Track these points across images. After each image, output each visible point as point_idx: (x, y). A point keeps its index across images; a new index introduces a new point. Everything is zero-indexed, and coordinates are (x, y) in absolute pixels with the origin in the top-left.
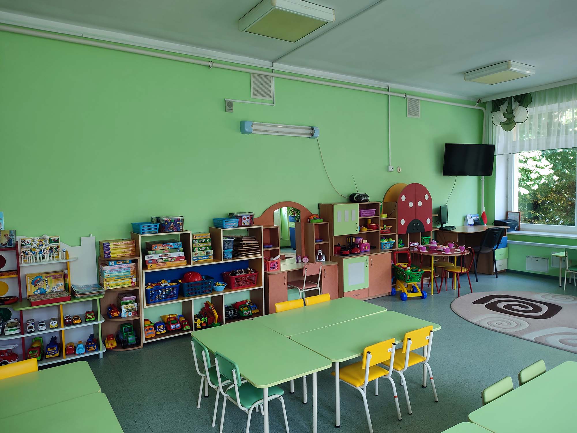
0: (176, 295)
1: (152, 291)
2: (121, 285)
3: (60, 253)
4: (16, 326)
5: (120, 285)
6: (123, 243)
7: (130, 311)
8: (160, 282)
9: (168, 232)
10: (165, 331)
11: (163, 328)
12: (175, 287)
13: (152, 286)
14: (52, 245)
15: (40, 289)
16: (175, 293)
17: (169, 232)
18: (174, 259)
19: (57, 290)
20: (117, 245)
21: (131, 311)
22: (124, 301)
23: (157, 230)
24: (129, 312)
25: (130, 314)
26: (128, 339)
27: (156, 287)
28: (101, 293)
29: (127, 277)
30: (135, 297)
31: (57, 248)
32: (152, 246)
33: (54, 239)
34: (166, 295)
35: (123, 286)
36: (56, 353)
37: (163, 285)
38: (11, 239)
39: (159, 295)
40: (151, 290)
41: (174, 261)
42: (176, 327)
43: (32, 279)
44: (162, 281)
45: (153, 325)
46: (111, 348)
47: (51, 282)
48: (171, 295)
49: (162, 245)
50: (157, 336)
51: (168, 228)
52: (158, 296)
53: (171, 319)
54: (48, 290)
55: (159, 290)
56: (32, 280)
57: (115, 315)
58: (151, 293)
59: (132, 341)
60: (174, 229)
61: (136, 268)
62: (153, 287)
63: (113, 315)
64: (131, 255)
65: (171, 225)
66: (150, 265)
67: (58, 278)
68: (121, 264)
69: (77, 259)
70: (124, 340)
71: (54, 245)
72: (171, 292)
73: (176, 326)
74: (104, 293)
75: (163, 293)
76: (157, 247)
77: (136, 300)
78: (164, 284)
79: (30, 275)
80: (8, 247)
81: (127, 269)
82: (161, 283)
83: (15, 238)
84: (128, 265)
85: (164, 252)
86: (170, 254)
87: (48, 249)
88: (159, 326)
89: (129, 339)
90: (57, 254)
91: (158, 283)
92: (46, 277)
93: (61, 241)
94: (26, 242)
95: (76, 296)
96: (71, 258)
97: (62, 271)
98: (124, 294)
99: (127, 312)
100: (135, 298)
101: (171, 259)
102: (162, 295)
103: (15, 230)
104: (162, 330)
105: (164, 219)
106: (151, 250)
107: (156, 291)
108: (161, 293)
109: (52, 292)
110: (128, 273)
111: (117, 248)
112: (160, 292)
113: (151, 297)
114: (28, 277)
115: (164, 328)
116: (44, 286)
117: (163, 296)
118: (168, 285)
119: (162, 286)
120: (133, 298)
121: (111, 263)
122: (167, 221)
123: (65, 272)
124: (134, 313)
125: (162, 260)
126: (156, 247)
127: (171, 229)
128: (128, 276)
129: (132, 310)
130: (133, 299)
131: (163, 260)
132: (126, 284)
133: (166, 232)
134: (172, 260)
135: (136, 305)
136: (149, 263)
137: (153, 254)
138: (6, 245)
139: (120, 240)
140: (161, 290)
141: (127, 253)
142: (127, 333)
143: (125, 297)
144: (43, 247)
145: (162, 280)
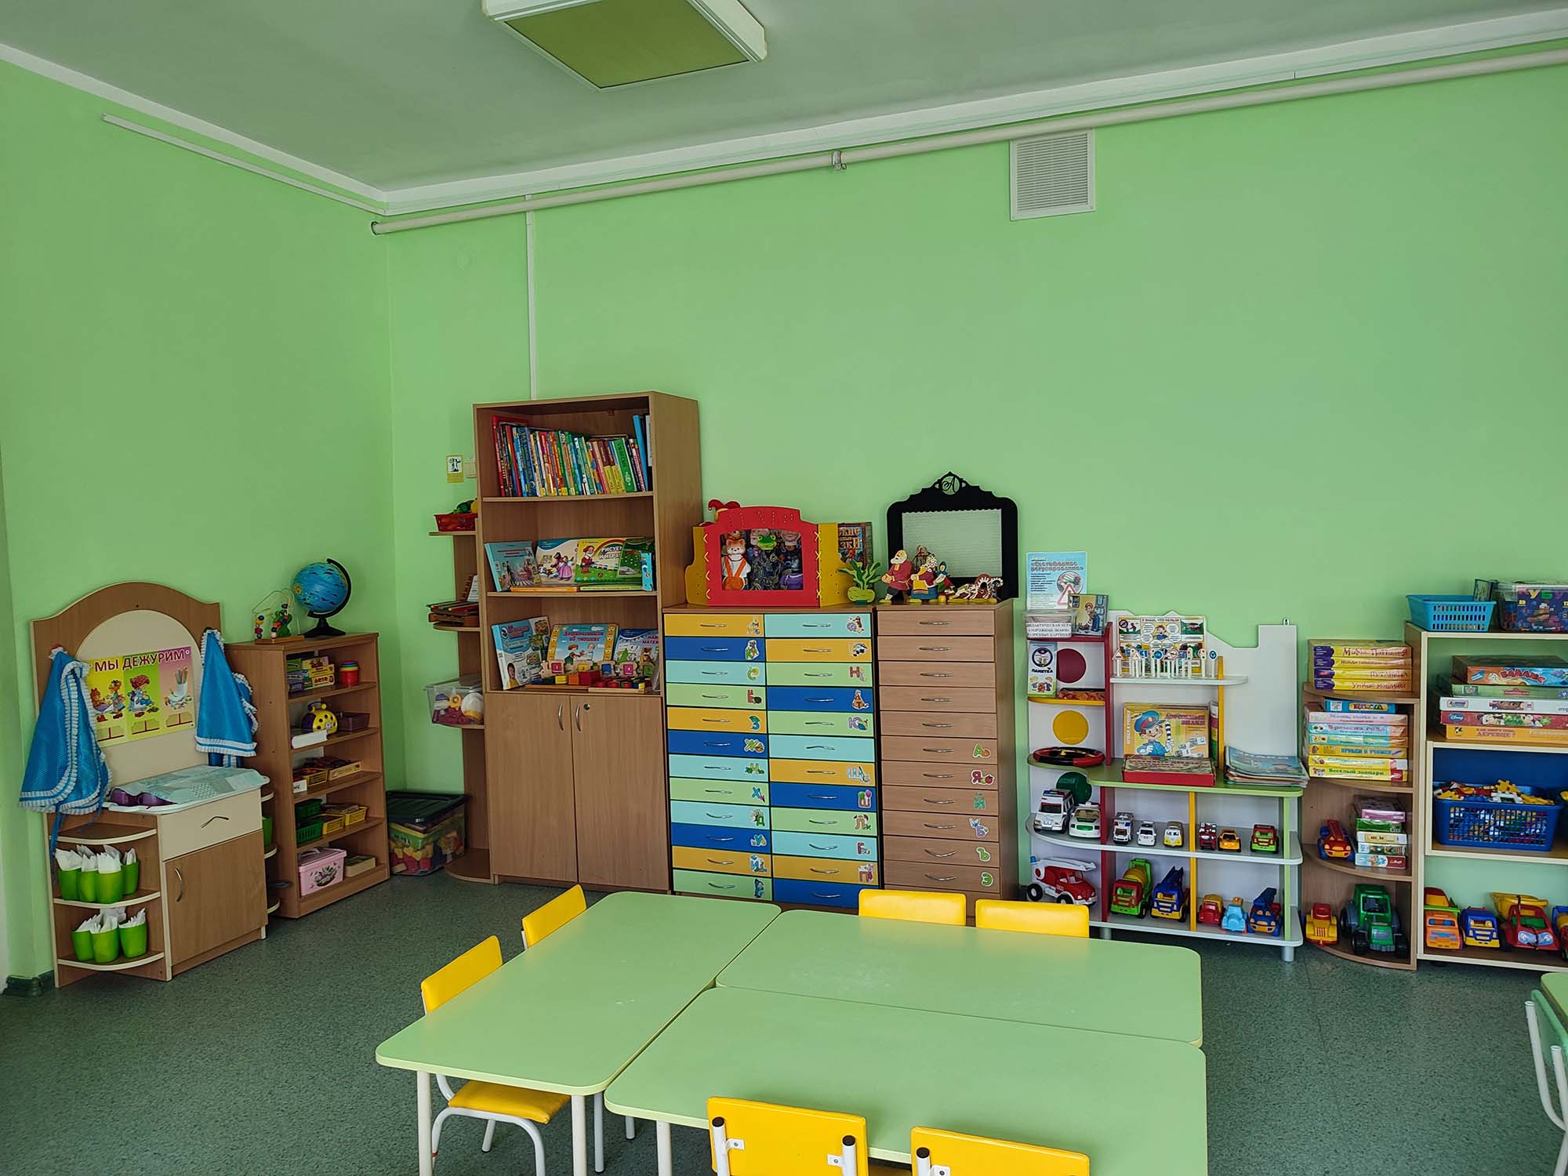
0: (1544, 837)
1: (1457, 809)
2: (1360, 773)
3: (1203, 661)
4: (1092, 821)
5: (1357, 771)
6: (1374, 652)
7: (1382, 852)
8: (1492, 787)
9: (1525, 632)
10: (1495, 944)
11: (1492, 932)
12: (1542, 813)
13: (1459, 792)
14: (1187, 638)
15: (1152, 743)
16: (1540, 830)
17: (1530, 632)
18: (1545, 720)
19: (1189, 755)
20: (1355, 655)
21: (1385, 854)
22: (1365, 819)
23: (1487, 623)
24: (1380, 856)
25: (1383, 863)
26: (1370, 932)
27: (1471, 798)
28: (1298, 783)
29: (1380, 753)
30: (1402, 815)
31: (1199, 646)
32: (1467, 669)
33: (1191, 624)
34: (1507, 829)
35: (1364, 775)
36: (1175, 911)
37: (1496, 797)
38: (1097, 615)
39: (1480, 827)
40: (1456, 804)
41: (1544, 727)
42: (1537, 942)
43: (1136, 716)
44: (1499, 784)
45: (1456, 911)
46: (1319, 941)
47: (1178, 733)
48: (1527, 835)
49: (1503, 669)
50: (1465, 950)
51: (1529, 619)
52: (1476, 828)
53: (1524, 912)
54: (1171, 750)
55: (1483, 812)
56: (1137, 718)
57: (1335, 854)
58: (1455, 813)
59: (1381, 942)
60: (1551, 621)
61: (1409, 730)
62: (1462, 798)
63: (1331, 853)
64: (1397, 689)
65: (1539, 609)
66: (1453, 727)
67: (1194, 724)
68: (1362, 712)
69: (1246, 681)
70: (1358, 931)
71: (1190, 640)
72: (1526, 825)
73: (1537, 938)
74: (1304, 785)
75: (1495, 821)
76: (1485, 675)
77: (1403, 823)
78: (1504, 796)
79: (1132, 706)
80: (1091, 633)
81: (1381, 728)
82: (1496, 789)
83: (1105, 613)
84: (1382, 718)
85: (1506, 694)
86: (1529, 701)
87: (1178, 648)
88: (1476, 922)
89: (1374, 932)
90: (1196, 663)
91: (1485, 788)
92: (1169, 717)
93: (1208, 631)
94: (1130, 626)
95: (1231, 778)
96: (1229, 678)
97: (1206, 708)
98: (1370, 801)
99: (1372, 852)
100: (1402, 818)
101: (1532, 718)
102: (1492, 828)
103: (1107, 596)
104: (1484, 935)
105: (1519, 588)
106: (1463, 680)
107: (1471, 810)
108: (1490, 820)
109: (1179, 756)
110: (1382, 741)
111: (1353, 663)
112: (1484, 818)
113: (1452, 826)
114: (1129, 712)
115: (1495, 933)
116: (1162, 739)
117: (1494, 831)
118: (1518, 800)
119: (1495, 799)
120: (1395, 818)
121: (1332, 705)
122: (1524, 595)
123: (1213, 712)
124: (1395, 862)
125: (1498, 717)
126: (1479, 676)
127: (1538, 623)
128: (1382, 749)
129: (1390, 851)
130: (1395, 820)
131: (1501, 718)
132: (1375, 772)
133: (1520, 631)
134: (1538, 724)
135: (1402, 839)
136: (1452, 722)
137: (1466, 695)
138: (1087, 629)
139: (1367, 643)
140: (1489, 812)
141: (1385, 683)
142: (1369, 913)
143: (1369, 808)
144: (1166, 641)
145: (1500, 781)
